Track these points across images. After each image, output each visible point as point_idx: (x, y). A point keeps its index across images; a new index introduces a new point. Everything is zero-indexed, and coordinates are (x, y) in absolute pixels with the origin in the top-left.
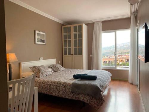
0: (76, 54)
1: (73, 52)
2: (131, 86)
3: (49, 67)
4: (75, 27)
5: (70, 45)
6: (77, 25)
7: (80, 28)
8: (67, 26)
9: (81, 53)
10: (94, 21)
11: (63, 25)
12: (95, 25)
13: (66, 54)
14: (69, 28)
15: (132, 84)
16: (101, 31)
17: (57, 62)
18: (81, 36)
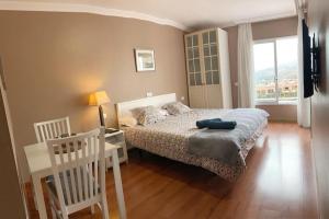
0: (209, 83)
1: (204, 80)
2: (301, 131)
3: (163, 108)
4: (205, 36)
5: (198, 69)
6: (209, 30)
7: (214, 37)
8: (192, 34)
9: (217, 81)
10: (237, 23)
11: (185, 33)
12: (240, 30)
13: (193, 84)
14: (196, 38)
15: (302, 127)
16: (252, 42)
17: (178, 99)
18: (215, 50)
